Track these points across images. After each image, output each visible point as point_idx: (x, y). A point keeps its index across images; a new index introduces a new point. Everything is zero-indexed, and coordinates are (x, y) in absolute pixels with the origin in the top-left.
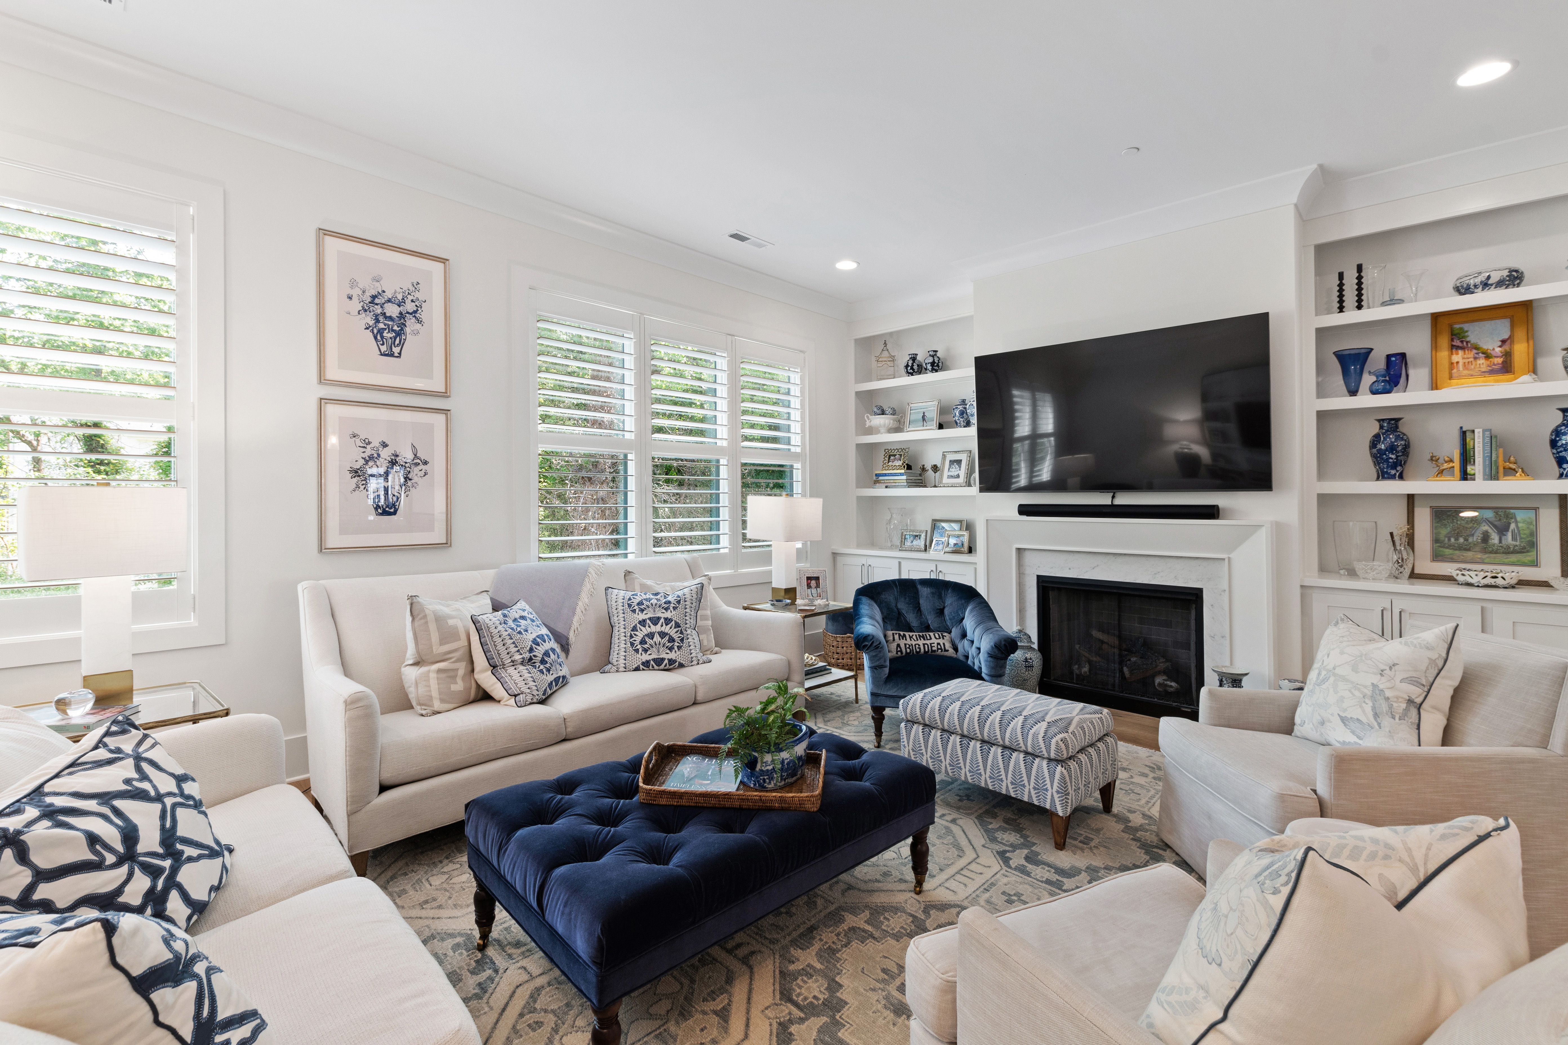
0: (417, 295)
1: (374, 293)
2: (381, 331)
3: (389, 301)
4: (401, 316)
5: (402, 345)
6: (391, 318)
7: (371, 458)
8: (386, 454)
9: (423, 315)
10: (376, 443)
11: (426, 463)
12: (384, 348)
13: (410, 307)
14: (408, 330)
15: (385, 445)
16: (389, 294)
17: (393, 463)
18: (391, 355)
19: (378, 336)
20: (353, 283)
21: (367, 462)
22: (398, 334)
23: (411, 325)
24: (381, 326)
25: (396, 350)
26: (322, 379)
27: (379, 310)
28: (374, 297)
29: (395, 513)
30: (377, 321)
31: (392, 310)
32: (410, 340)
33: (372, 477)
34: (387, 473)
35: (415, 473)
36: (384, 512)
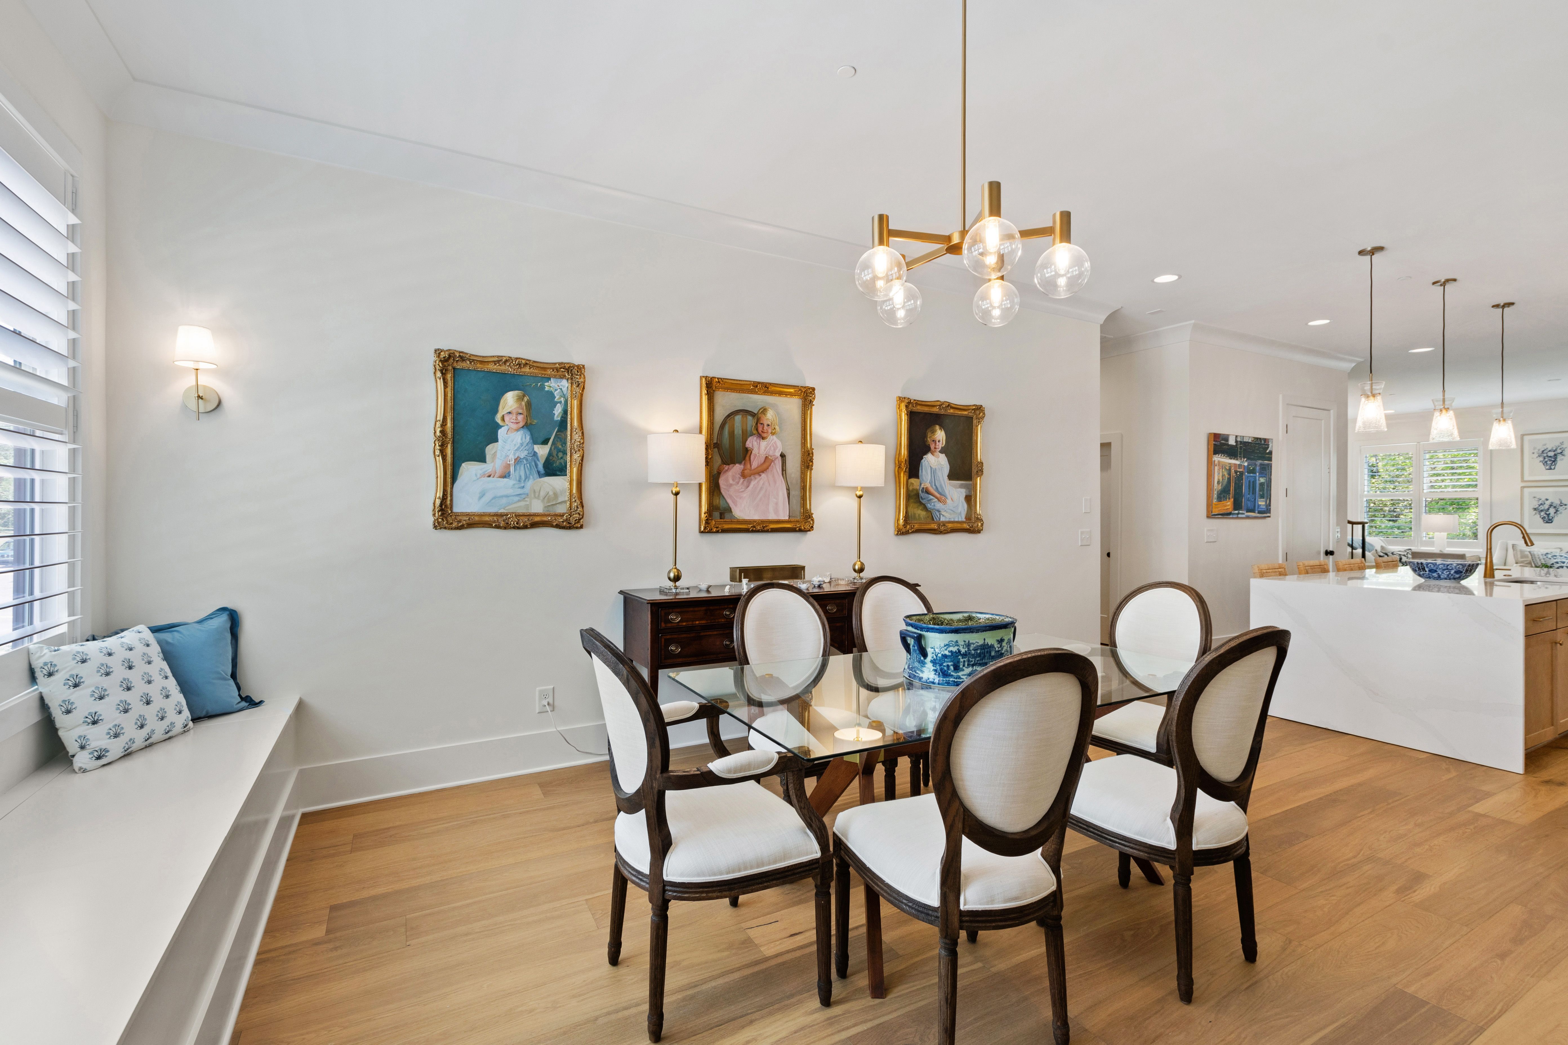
0: (1562, 446)
1: (1543, 450)
2: (1546, 462)
3: (1550, 451)
4: (1555, 455)
5: (1555, 465)
6: (1551, 457)
7: (1541, 504)
8: (1548, 503)
9: (1565, 453)
10: (1543, 499)
11: (1566, 505)
12: (1547, 467)
13: (1559, 451)
14: (1558, 459)
15: (1547, 500)
16: (1549, 449)
17: (1551, 506)
18: (1551, 469)
19: (1545, 463)
20: (1535, 448)
21: (1540, 506)
22: (1554, 461)
23: (1559, 457)
24: (1546, 460)
25: (1553, 467)
26: (1523, 481)
27: (1545, 455)
29: (1551, 522)
30: (1545, 459)
31: (1551, 454)
32: (1559, 463)
33: (1542, 511)
34: (1548, 509)
35: (1560, 509)
36: (1547, 522)
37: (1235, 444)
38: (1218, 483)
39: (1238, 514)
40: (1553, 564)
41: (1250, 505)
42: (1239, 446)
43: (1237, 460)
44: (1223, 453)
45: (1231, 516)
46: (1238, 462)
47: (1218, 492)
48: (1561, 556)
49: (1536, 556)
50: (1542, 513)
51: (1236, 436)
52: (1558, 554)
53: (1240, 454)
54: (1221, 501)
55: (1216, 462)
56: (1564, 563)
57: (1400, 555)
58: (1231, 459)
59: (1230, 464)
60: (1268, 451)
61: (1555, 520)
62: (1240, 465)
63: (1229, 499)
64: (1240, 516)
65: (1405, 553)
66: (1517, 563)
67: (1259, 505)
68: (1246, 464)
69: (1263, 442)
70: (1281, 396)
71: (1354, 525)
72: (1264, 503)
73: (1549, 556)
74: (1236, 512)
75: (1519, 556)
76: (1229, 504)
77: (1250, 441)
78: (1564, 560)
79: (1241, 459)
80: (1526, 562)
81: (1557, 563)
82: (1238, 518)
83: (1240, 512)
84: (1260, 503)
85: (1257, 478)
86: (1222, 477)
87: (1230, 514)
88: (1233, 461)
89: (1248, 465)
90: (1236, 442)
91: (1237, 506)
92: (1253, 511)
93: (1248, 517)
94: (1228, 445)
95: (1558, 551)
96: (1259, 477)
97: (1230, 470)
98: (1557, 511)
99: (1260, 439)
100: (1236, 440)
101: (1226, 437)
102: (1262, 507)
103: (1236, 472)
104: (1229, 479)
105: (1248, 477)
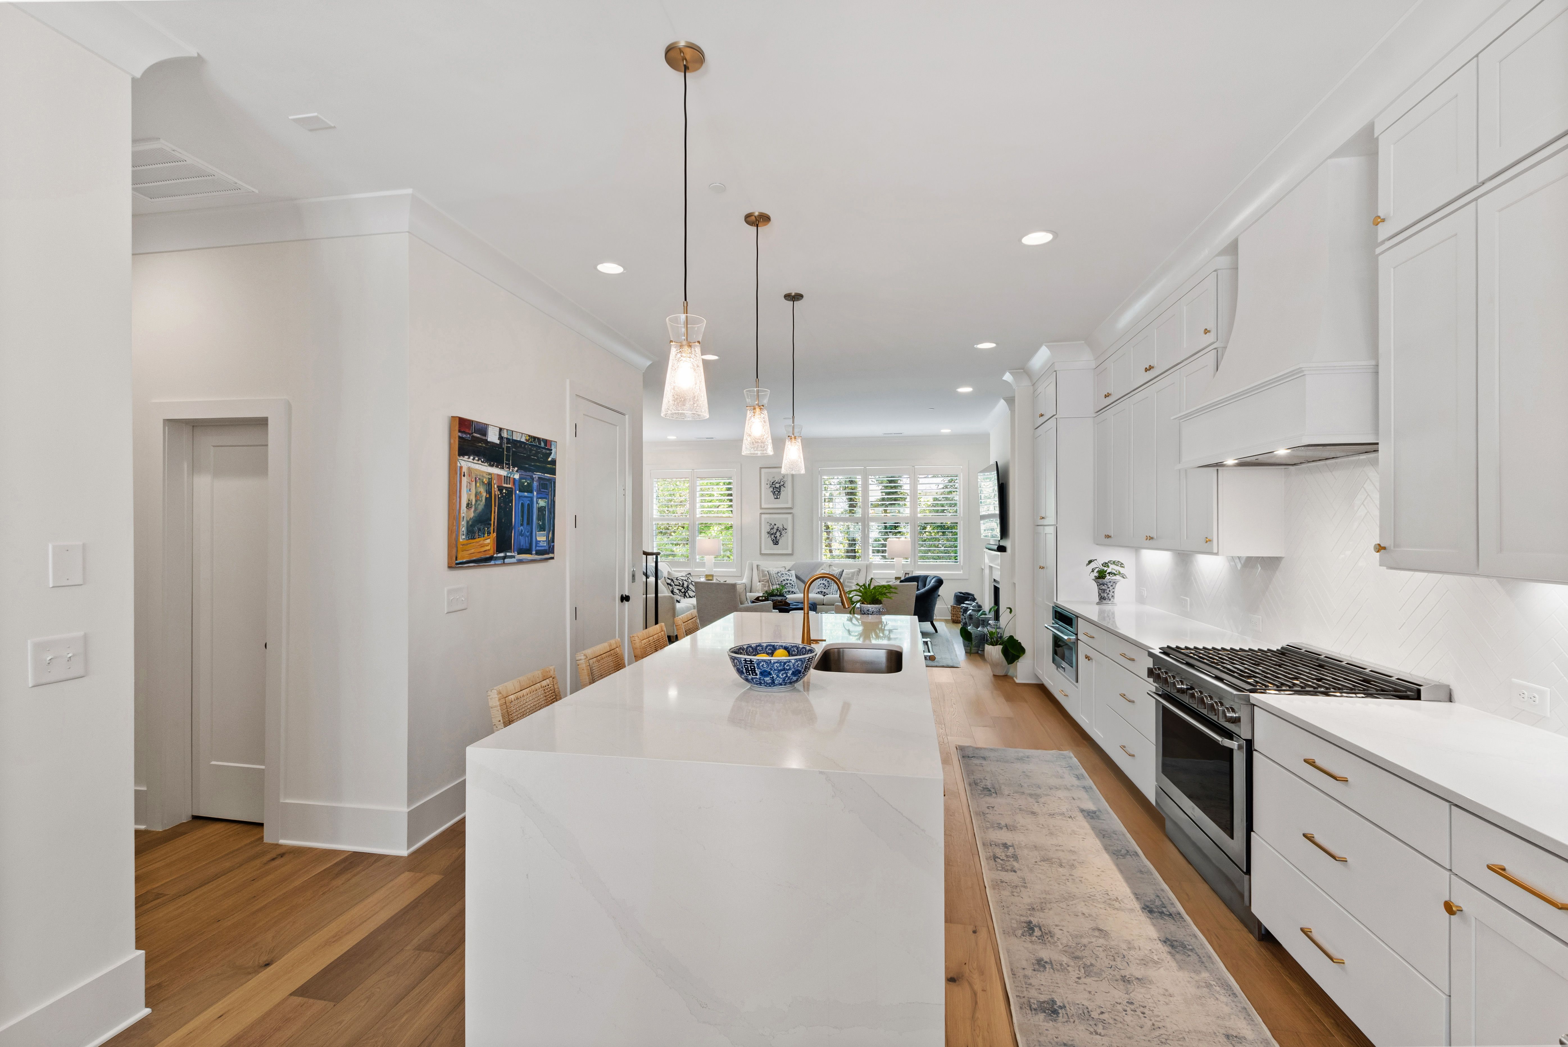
0: (784, 479)
1: (773, 481)
3: (777, 483)
4: (780, 486)
5: (780, 495)
6: (777, 488)
7: (772, 528)
8: (776, 527)
9: (785, 485)
10: (773, 524)
11: (786, 529)
12: (775, 497)
13: (782, 483)
14: (781, 490)
15: (775, 525)
16: (777, 481)
17: (777, 530)
18: (777, 498)
19: (774, 493)
20: (768, 480)
21: (771, 530)
22: (779, 492)
23: (782, 488)
24: (775, 490)
25: (778, 497)
26: (761, 508)
27: (774, 486)
28: (773, 483)
29: (778, 544)
30: (774, 489)
31: (777, 485)
32: (782, 493)
33: (772, 534)
34: (776, 533)
35: (783, 532)
36: (776, 544)
37: (498, 442)
38: (469, 506)
39: (504, 558)
40: (782, 582)
41: (524, 542)
42: (505, 446)
43: (503, 468)
44: (478, 456)
45: (492, 562)
46: (503, 473)
47: (468, 522)
48: (786, 574)
49: (772, 575)
50: (773, 536)
51: (501, 429)
52: (784, 573)
53: (508, 460)
54: (474, 539)
55: (464, 470)
56: (788, 580)
57: (682, 580)
58: (492, 466)
59: (490, 474)
60: (550, 459)
61: (780, 542)
62: (507, 479)
63: (489, 533)
64: (507, 561)
65: (686, 578)
66: (759, 582)
67: (537, 542)
68: (517, 476)
69: (543, 445)
70: (568, 381)
71: (648, 556)
72: (544, 539)
73: (779, 574)
74: (502, 555)
75: (761, 575)
76: (488, 542)
77: (523, 440)
78: (788, 578)
79: (509, 468)
80: (766, 581)
81: (784, 580)
82: (504, 563)
83: (508, 554)
84: (538, 539)
85: (535, 499)
86: (476, 496)
87: (491, 558)
88: (495, 471)
89: (521, 478)
90: (501, 438)
91: (503, 544)
92: (528, 551)
93: (520, 562)
94: (486, 442)
95: (783, 569)
96: (538, 498)
97: (489, 484)
98: (781, 534)
99: (539, 439)
100: (500, 435)
101: (483, 429)
102: (541, 544)
103: (500, 489)
104: (488, 500)
105: (520, 497)
